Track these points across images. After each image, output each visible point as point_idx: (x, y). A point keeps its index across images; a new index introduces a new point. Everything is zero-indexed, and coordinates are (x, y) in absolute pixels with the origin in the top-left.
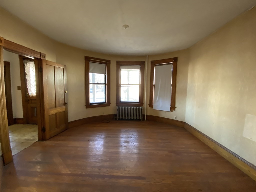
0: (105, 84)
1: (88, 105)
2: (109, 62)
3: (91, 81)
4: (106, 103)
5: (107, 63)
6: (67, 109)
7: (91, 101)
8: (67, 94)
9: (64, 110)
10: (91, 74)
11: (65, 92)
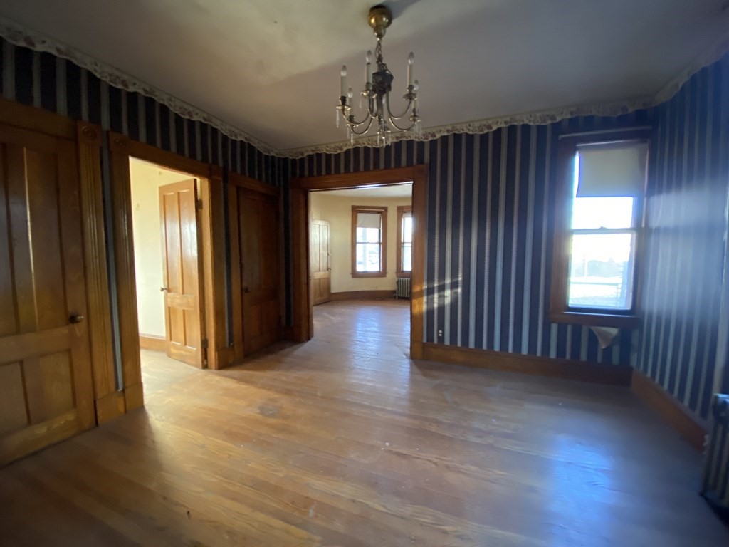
0: (380, 243)
1: (355, 275)
2: (386, 209)
3: (359, 238)
4: (379, 272)
5: (383, 212)
6: (330, 275)
7: (360, 268)
8: (331, 256)
9: (327, 276)
10: (359, 231)
11: (328, 254)
